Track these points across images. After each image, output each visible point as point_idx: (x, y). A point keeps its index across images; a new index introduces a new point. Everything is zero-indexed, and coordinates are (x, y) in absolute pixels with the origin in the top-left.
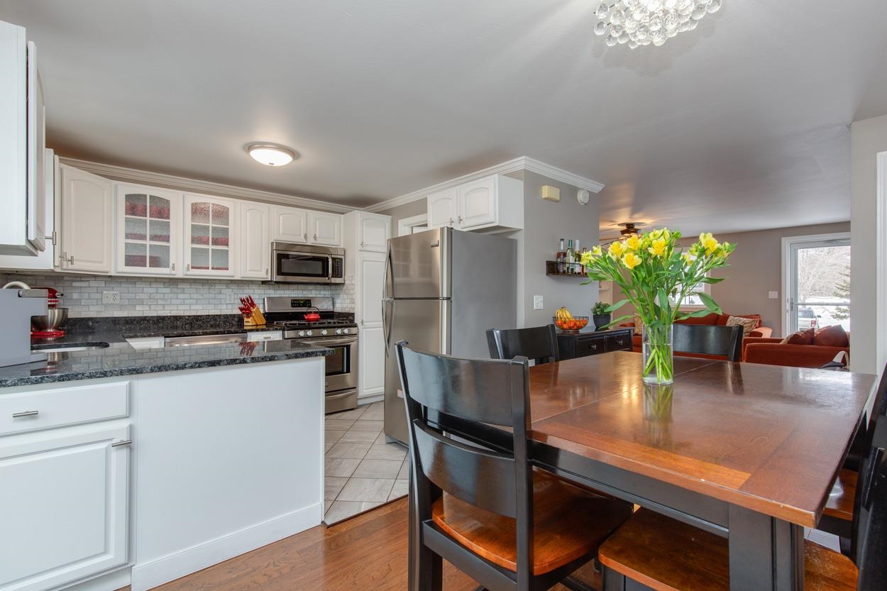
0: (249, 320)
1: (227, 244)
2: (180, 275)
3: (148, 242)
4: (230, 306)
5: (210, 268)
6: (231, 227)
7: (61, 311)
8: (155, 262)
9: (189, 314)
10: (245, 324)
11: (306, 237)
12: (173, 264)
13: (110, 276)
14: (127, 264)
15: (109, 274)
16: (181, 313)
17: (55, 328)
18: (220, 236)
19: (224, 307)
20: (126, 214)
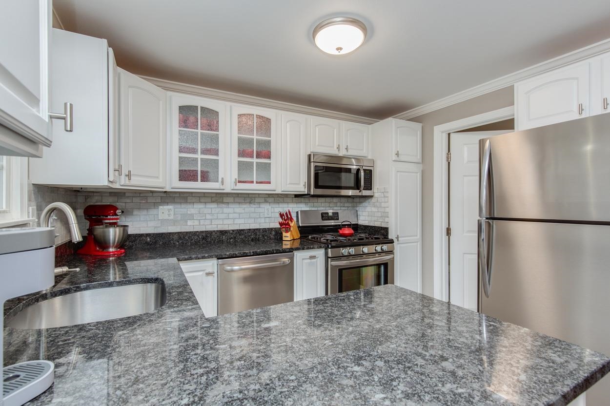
0: (288, 234)
1: (269, 157)
2: (228, 189)
3: (199, 156)
4: (267, 220)
5: (255, 182)
6: (273, 139)
7: (122, 229)
8: (205, 178)
9: (233, 229)
10: (284, 239)
11: (338, 148)
12: (222, 179)
13: (165, 192)
14: (181, 180)
15: (164, 190)
16: (226, 228)
17: (116, 247)
18: (263, 149)
19: (263, 220)
20: (179, 127)
